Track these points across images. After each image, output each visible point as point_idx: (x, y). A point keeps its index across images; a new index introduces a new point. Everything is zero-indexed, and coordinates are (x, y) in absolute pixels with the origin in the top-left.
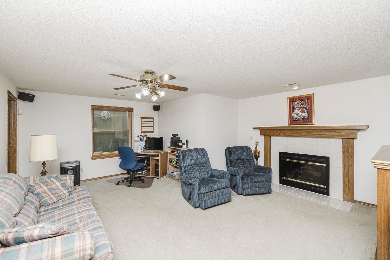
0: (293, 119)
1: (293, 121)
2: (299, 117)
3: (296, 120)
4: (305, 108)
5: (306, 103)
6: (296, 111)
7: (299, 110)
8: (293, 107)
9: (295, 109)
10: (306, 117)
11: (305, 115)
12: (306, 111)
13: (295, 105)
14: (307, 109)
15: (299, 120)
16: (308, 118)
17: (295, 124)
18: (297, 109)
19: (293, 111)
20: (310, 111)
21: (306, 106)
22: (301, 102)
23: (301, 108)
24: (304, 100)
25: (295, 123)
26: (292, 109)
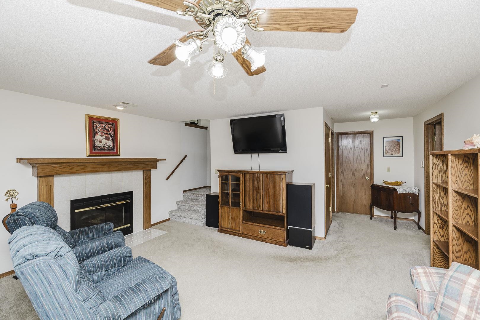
0: (95, 148)
1: (95, 150)
2: (102, 146)
3: (99, 149)
4: (110, 134)
5: (111, 129)
6: (98, 137)
7: (102, 136)
8: (94, 130)
9: (97, 133)
10: (111, 147)
11: (110, 143)
12: (111, 138)
13: (97, 128)
14: (111, 137)
15: (102, 149)
16: (114, 147)
17: (98, 155)
18: (100, 134)
19: (94, 137)
20: (115, 139)
21: (111, 132)
22: (105, 126)
23: (105, 133)
24: (109, 125)
25: (98, 153)
26: (93, 134)
